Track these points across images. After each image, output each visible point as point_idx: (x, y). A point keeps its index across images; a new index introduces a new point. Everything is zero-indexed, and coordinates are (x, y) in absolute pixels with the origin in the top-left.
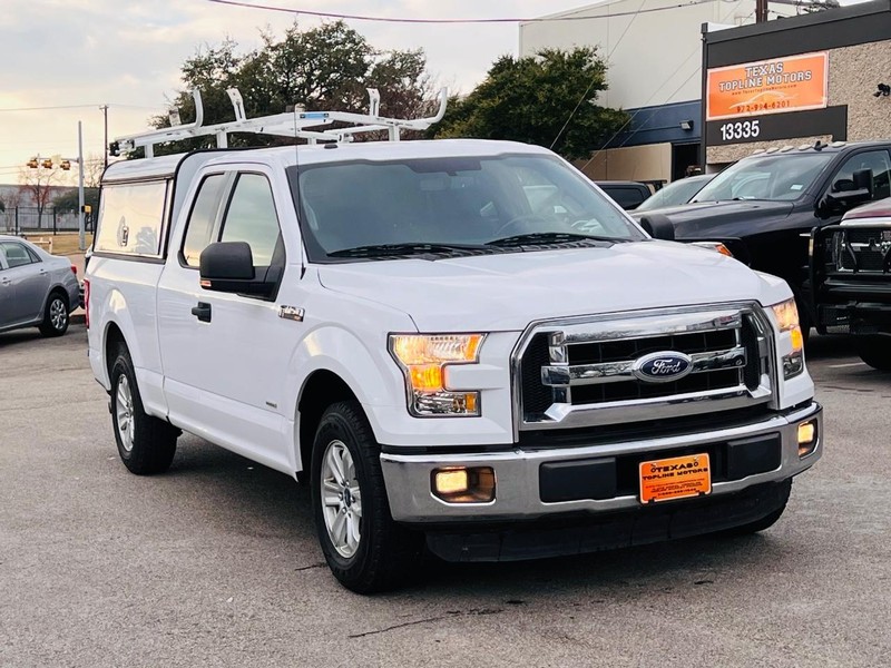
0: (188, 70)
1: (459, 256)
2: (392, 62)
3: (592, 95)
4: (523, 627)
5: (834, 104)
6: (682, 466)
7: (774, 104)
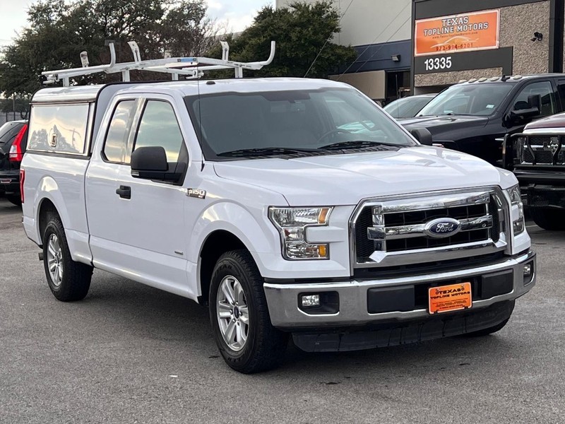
0: (32, 13)
1: (303, 156)
2: (182, 9)
3: (328, 36)
4: (357, 392)
5: (504, 45)
6: (455, 290)
7: (461, 45)
